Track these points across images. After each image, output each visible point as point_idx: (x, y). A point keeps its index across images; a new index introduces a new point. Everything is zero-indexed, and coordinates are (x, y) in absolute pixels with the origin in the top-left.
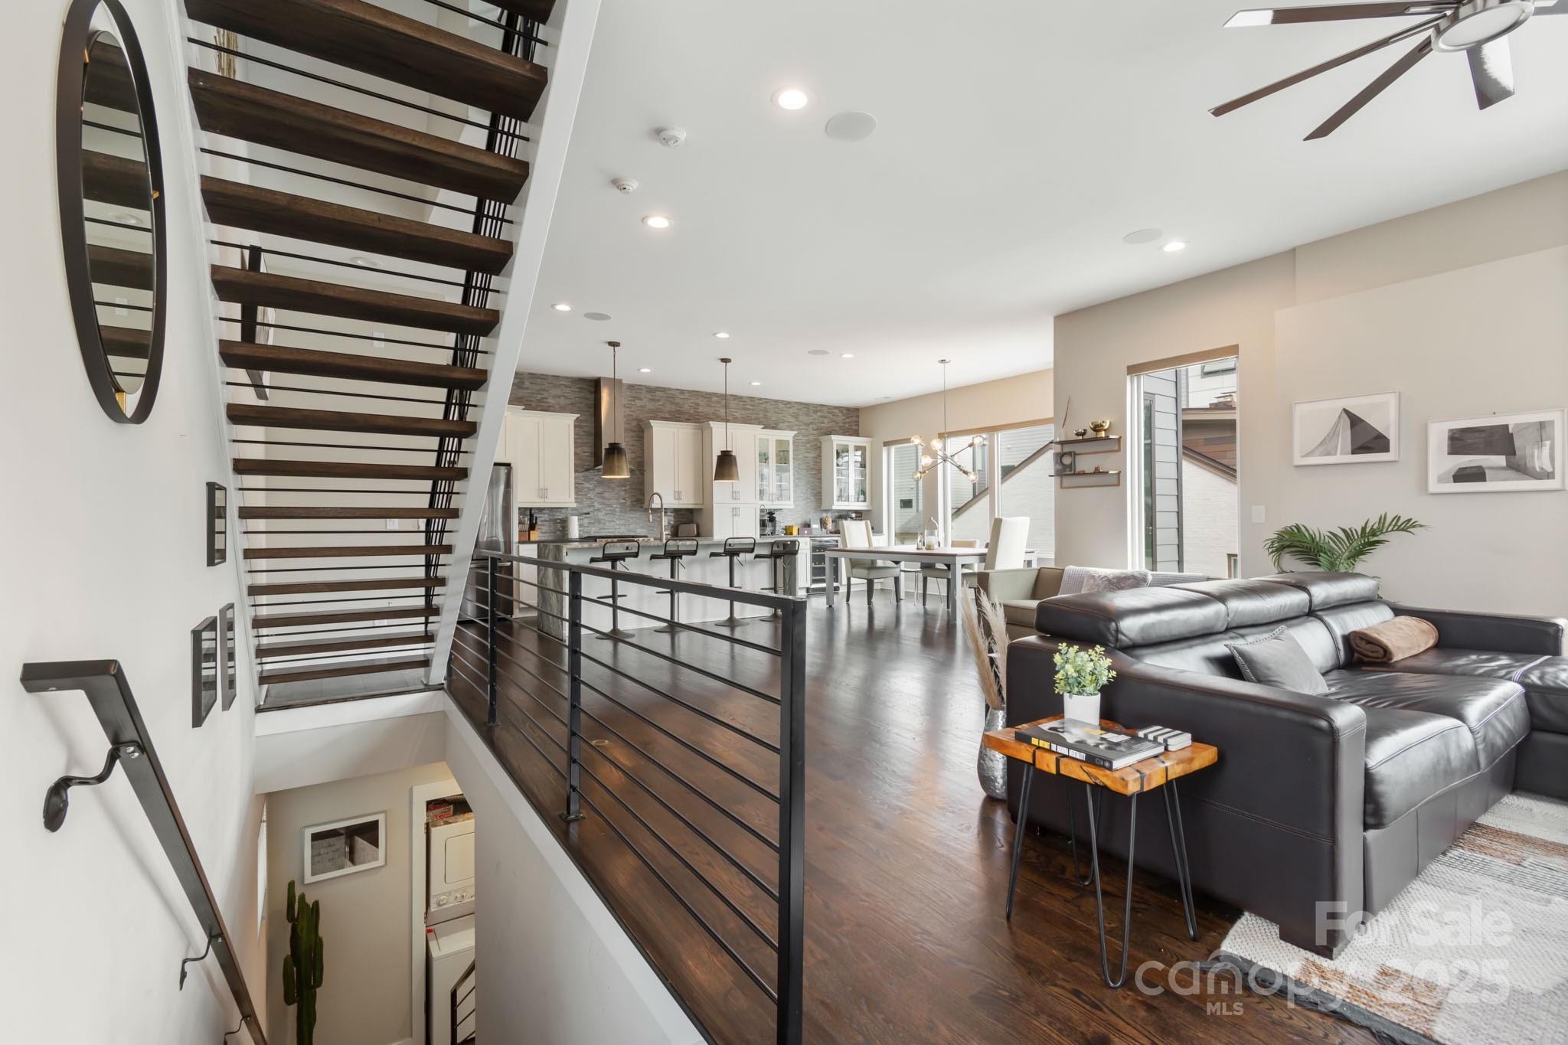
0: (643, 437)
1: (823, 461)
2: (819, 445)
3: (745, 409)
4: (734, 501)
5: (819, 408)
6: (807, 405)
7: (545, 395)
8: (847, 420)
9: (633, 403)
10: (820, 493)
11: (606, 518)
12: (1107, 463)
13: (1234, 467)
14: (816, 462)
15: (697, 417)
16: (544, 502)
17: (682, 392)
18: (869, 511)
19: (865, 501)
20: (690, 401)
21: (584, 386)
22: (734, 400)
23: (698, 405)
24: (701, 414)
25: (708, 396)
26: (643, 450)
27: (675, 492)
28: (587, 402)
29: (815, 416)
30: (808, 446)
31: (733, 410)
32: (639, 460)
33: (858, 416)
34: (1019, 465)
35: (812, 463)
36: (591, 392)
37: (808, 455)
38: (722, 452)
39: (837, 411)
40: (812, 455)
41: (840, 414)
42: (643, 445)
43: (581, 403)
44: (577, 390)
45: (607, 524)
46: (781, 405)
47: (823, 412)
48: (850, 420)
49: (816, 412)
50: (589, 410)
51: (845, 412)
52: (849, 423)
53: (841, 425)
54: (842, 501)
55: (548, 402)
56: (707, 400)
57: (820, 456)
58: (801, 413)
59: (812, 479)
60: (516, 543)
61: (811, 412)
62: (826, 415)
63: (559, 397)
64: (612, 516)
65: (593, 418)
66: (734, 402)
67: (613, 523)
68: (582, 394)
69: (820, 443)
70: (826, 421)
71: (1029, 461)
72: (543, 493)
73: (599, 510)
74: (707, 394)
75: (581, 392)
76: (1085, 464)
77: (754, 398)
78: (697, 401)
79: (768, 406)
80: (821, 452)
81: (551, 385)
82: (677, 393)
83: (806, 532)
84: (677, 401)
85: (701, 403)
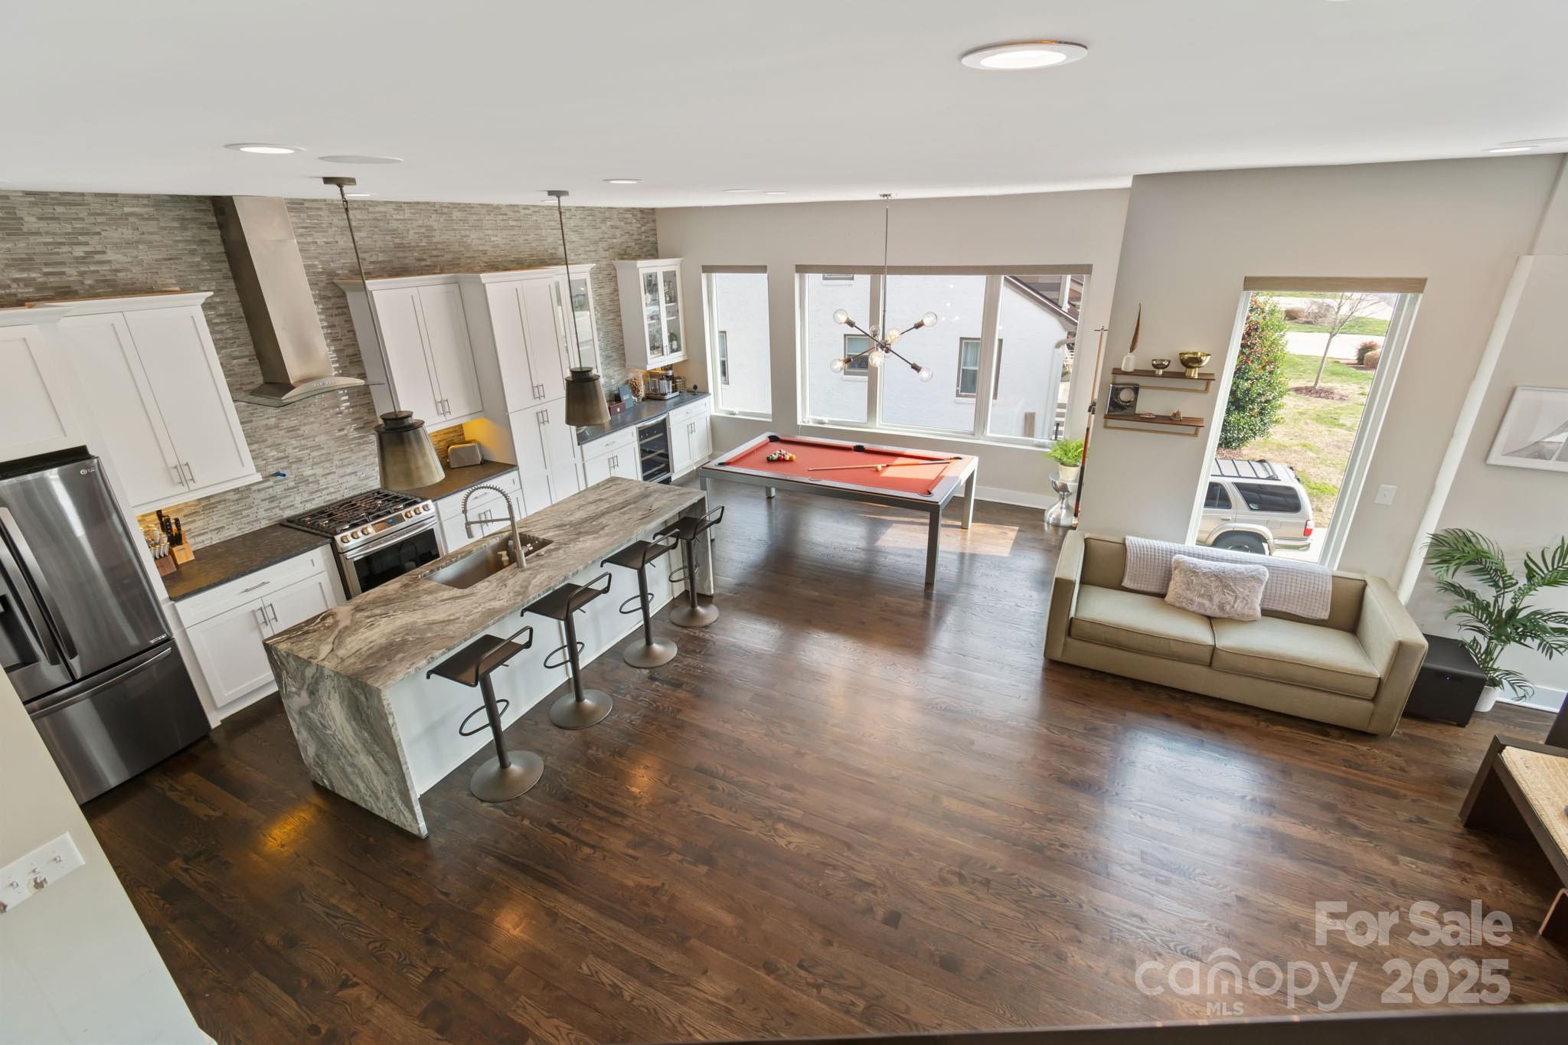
0: (347, 307)
1: (620, 297)
2: (613, 273)
3: (505, 228)
4: (538, 401)
7: (94, 243)
8: (643, 229)
9: (309, 239)
10: (623, 345)
11: (318, 471)
12: (1186, 405)
14: (613, 301)
15: (435, 253)
16: (190, 491)
17: (399, 206)
18: (684, 362)
19: (679, 349)
20: (416, 224)
21: (189, 215)
22: (489, 213)
23: (430, 228)
24: (440, 246)
25: (445, 210)
26: (352, 331)
27: (436, 403)
28: (208, 249)
29: (604, 228)
30: (600, 276)
31: (490, 232)
32: (350, 351)
33: (654, 221)
35: (609, 303)
36: (210, 226)
37: (603, 291)
38: (573, 372)
39: (629, 216)
40: (608, 290)
41: (634, 221)
42: (349, 321)
43: (193, 253)
44: (175, 224)
45: (323, 481)
48: (646, 227)
49: (604, 221)
50: (218, 266)
51: (639, 215)
52: (645, 232)
53: (637, 237)
54: (655, 355)
55: (109, 262)
56: (444, 217)
57: (616, 290)
58: (586, 225)
59: (610, 328)
60: (165, 600)
61: (599, 221)
62: (618, 223)
63: (129, 244)
64: (327, 465)
65: (231, 284)
66: (488, 217)
67: (331, 476)
68: (189, 233)
69: (615, 269)
70: (618, 233)
72: (182, 474)
73: (299, 460)
74: (442, 206)
75: (184, 228)
76: (1150, 402)
77: (517, 206)
78: (431, 222)
80: (617, 283)
81: (100, 219)
82: (389, 209)
83: (618, 410)
84: (394, 225)
85: (436, 226)
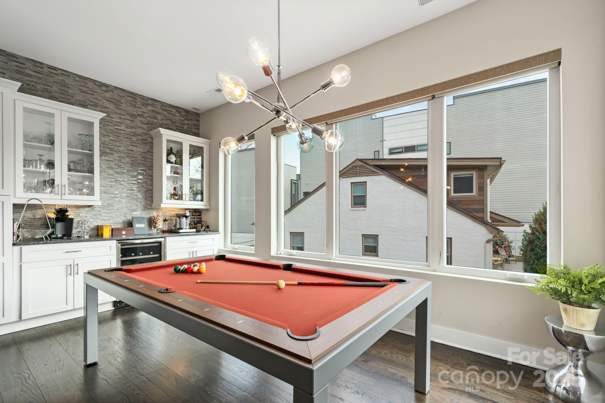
1: (154, 157)
2: (149, 140)
5: (149, 102)
6: (133, 95)
8: (186, 122)
10: (152, 191)
13: (426, 190)
14: (146, 158)
18: (207, 210)
19: (202, 200)
29: (144, 109)
30: (134, 139)
33: (198, 121)
34: (312, 192)
35: (140, 158)
37: (134, 148)
39: (174, 110)
40: (139, 149)
46: (91, 85)
47: (155, 107)
48: (189, 122)
49: (145, 105)
52: (188, 124)
53: (179, 125)
54: (175, 199)
57: (152, 152)
58: (122, 101)
61: (139, 103)
62: (160, 111)
69: (152, 138)
70: (159, 117)
71: (316, 190)
79: (68, 80)
80: (152, 148)
